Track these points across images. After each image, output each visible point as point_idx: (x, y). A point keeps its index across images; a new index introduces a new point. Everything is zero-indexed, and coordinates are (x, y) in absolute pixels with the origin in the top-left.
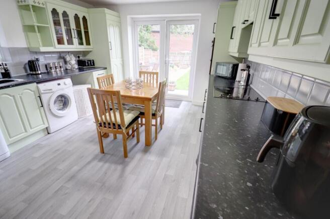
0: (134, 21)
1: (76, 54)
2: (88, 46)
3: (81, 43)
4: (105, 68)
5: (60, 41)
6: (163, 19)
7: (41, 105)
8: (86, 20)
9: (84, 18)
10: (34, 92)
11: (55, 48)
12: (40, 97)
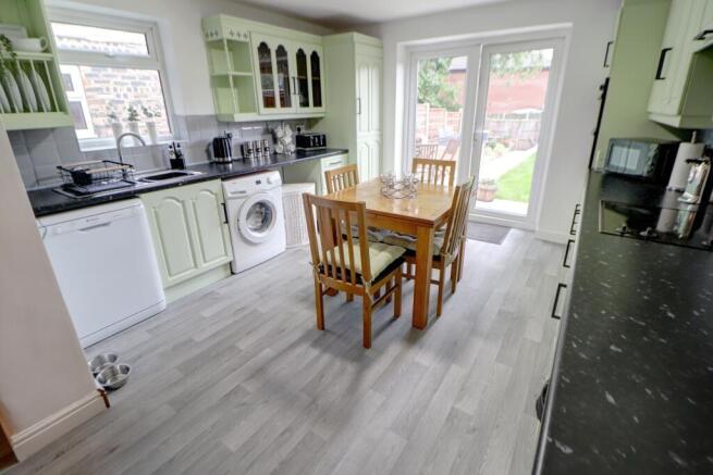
0: (411, 53)
1: (295, 124)
2: (318, 109)
3: (305, 104)
4: (346, 151)
5: (269, 102)
6: (476, 43)
7: (225, 220)
8: (318, 59)
9: (315, 56)
10: (216, 195)
11: (259, 114)
12: (224, 205)
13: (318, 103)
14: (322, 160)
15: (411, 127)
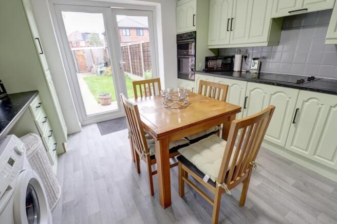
4: (37, 93)
14: (31, 105)
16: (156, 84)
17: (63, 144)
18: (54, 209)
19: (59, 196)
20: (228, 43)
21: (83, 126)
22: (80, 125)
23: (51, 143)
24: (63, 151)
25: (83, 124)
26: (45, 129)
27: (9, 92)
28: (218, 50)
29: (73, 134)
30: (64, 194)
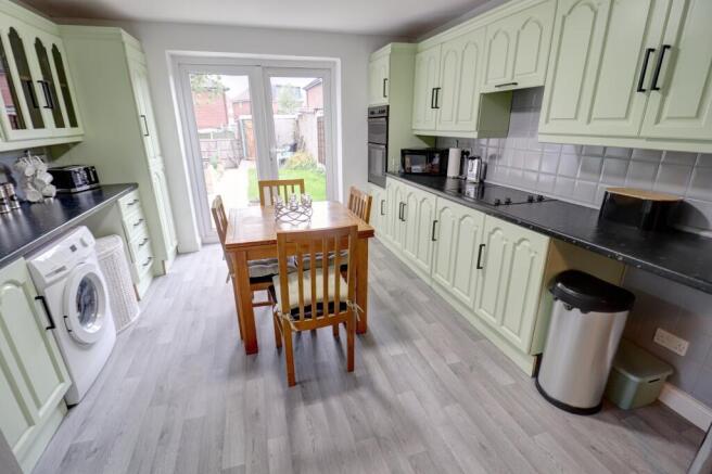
0: (179, 64)
2: (75, 129)
3: (59, 123)
4: (135, 186)
5: (18, 123)
7: (47, 324)
8: (59, 54)
9: (55, 50)
10: (23, 286)
11: (7, 140)
12: (42, 298)
13: (74, 124)
14: (120, 200)
15: (195, 150)
16: (297, 187)
17: (163, 262)
18: (123, 331)
19: (134, 319)
20: (433, 128)
21: (204, 244)
22: (199, 241)
23: (142, 255)
24: (162, 271)
25: (206, 241)
26: (137, 235)
27: (102, 183)
28: (436, 139)
29: (186, 253)
30: (141, 318)
